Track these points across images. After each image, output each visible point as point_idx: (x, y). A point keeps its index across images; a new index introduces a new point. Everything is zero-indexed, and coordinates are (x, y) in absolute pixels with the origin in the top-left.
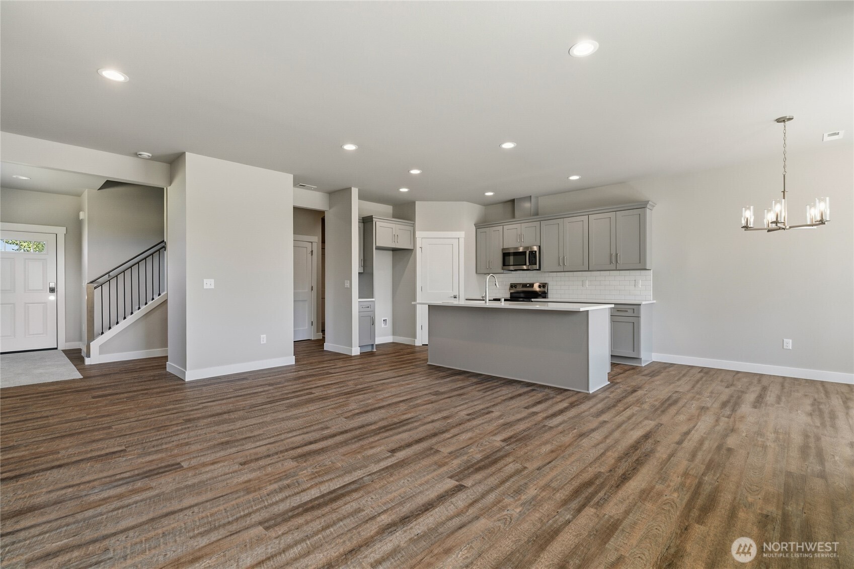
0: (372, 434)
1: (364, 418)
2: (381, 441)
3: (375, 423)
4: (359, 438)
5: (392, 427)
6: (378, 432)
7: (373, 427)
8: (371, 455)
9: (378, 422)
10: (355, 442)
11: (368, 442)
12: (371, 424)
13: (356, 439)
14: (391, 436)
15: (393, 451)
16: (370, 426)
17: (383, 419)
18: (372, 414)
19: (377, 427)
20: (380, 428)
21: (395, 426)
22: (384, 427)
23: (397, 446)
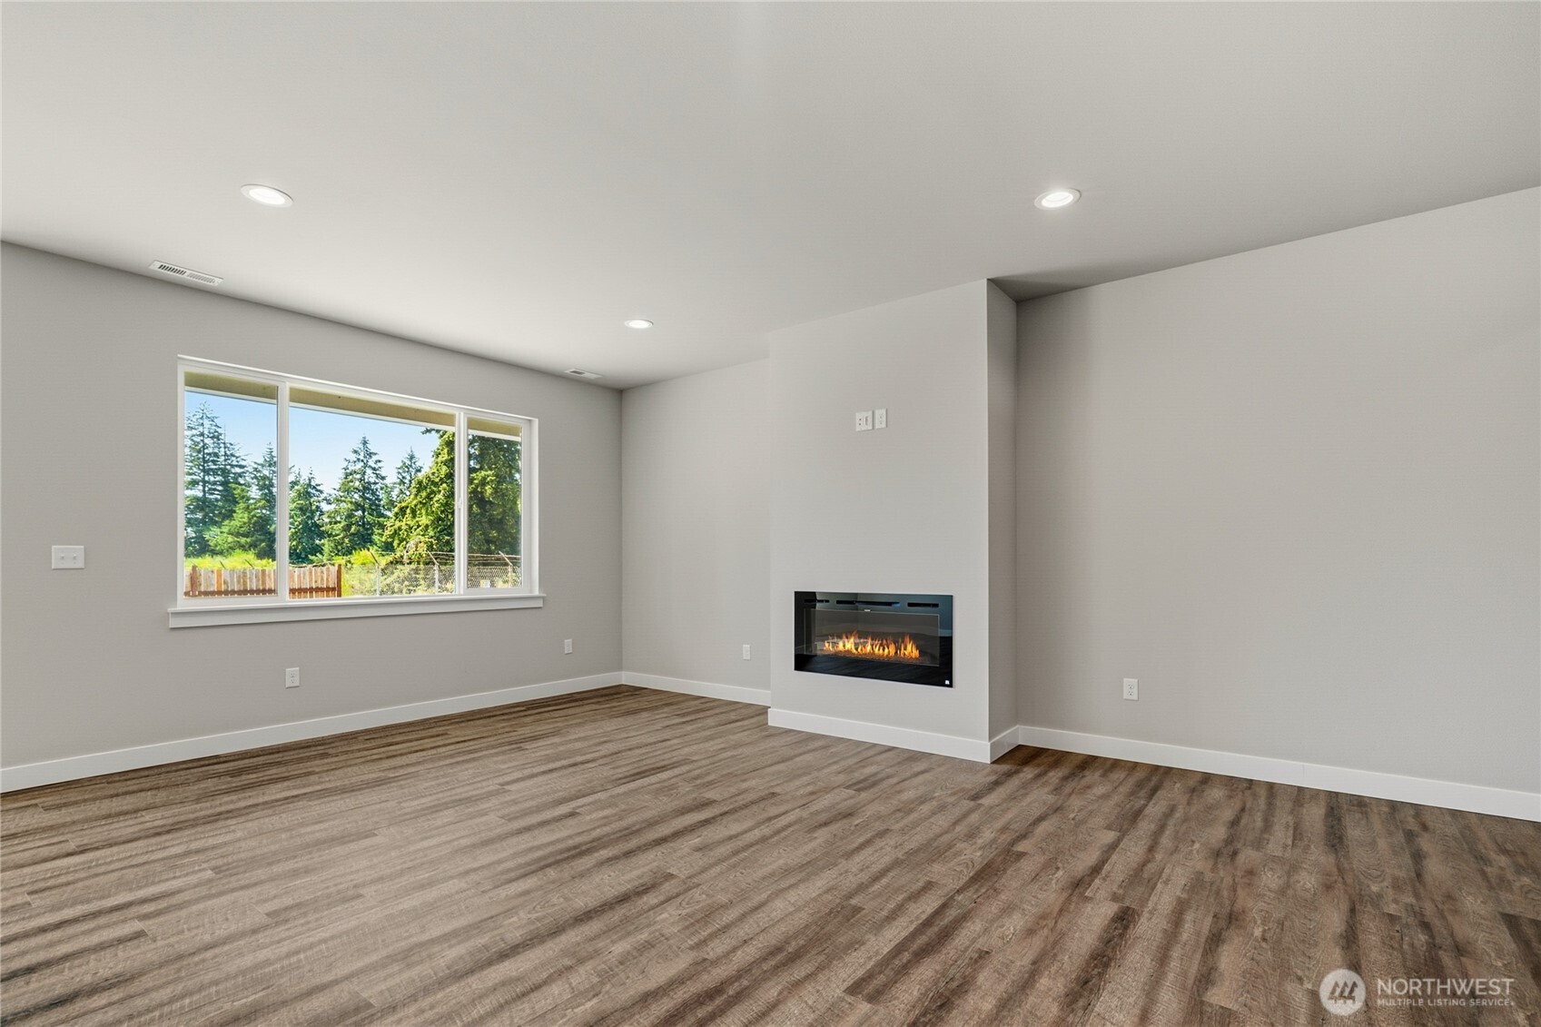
0: (606, 839)
1: (627, 877)
2: (589, 828)
3: (601, 864)
4: (629, 833)
5: (566, 855)
6: (595, 844)
7: (605, 853)
8: (607, 808)
9: (595, 866)
10: (634, 825)
11: (613, 826)
12: (609, 860)
13: (634, 829)
14: (570, 837)
15: (572, 814)
16: (610, 855)
17: (582, 875)
18: (610, 893)
19: (596, 855)
20: (588, 851)
21: (559, 857)
22: (582, 854)
23: (564, 822)
